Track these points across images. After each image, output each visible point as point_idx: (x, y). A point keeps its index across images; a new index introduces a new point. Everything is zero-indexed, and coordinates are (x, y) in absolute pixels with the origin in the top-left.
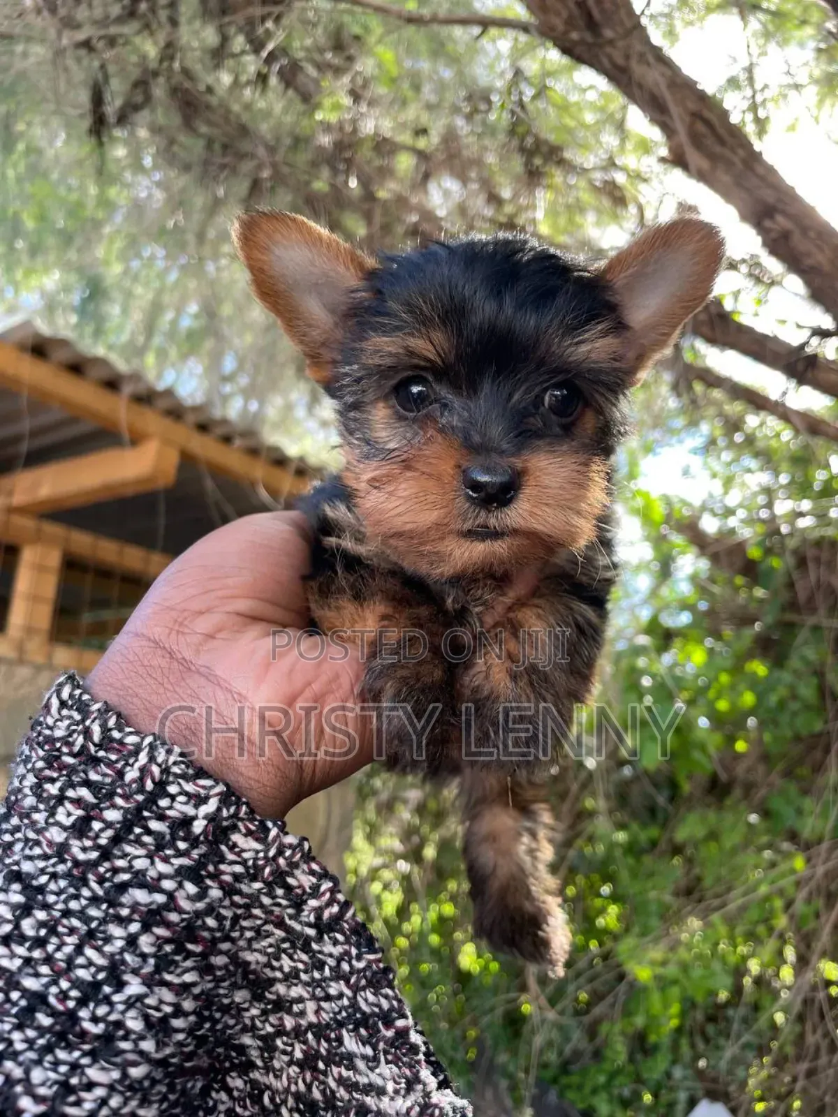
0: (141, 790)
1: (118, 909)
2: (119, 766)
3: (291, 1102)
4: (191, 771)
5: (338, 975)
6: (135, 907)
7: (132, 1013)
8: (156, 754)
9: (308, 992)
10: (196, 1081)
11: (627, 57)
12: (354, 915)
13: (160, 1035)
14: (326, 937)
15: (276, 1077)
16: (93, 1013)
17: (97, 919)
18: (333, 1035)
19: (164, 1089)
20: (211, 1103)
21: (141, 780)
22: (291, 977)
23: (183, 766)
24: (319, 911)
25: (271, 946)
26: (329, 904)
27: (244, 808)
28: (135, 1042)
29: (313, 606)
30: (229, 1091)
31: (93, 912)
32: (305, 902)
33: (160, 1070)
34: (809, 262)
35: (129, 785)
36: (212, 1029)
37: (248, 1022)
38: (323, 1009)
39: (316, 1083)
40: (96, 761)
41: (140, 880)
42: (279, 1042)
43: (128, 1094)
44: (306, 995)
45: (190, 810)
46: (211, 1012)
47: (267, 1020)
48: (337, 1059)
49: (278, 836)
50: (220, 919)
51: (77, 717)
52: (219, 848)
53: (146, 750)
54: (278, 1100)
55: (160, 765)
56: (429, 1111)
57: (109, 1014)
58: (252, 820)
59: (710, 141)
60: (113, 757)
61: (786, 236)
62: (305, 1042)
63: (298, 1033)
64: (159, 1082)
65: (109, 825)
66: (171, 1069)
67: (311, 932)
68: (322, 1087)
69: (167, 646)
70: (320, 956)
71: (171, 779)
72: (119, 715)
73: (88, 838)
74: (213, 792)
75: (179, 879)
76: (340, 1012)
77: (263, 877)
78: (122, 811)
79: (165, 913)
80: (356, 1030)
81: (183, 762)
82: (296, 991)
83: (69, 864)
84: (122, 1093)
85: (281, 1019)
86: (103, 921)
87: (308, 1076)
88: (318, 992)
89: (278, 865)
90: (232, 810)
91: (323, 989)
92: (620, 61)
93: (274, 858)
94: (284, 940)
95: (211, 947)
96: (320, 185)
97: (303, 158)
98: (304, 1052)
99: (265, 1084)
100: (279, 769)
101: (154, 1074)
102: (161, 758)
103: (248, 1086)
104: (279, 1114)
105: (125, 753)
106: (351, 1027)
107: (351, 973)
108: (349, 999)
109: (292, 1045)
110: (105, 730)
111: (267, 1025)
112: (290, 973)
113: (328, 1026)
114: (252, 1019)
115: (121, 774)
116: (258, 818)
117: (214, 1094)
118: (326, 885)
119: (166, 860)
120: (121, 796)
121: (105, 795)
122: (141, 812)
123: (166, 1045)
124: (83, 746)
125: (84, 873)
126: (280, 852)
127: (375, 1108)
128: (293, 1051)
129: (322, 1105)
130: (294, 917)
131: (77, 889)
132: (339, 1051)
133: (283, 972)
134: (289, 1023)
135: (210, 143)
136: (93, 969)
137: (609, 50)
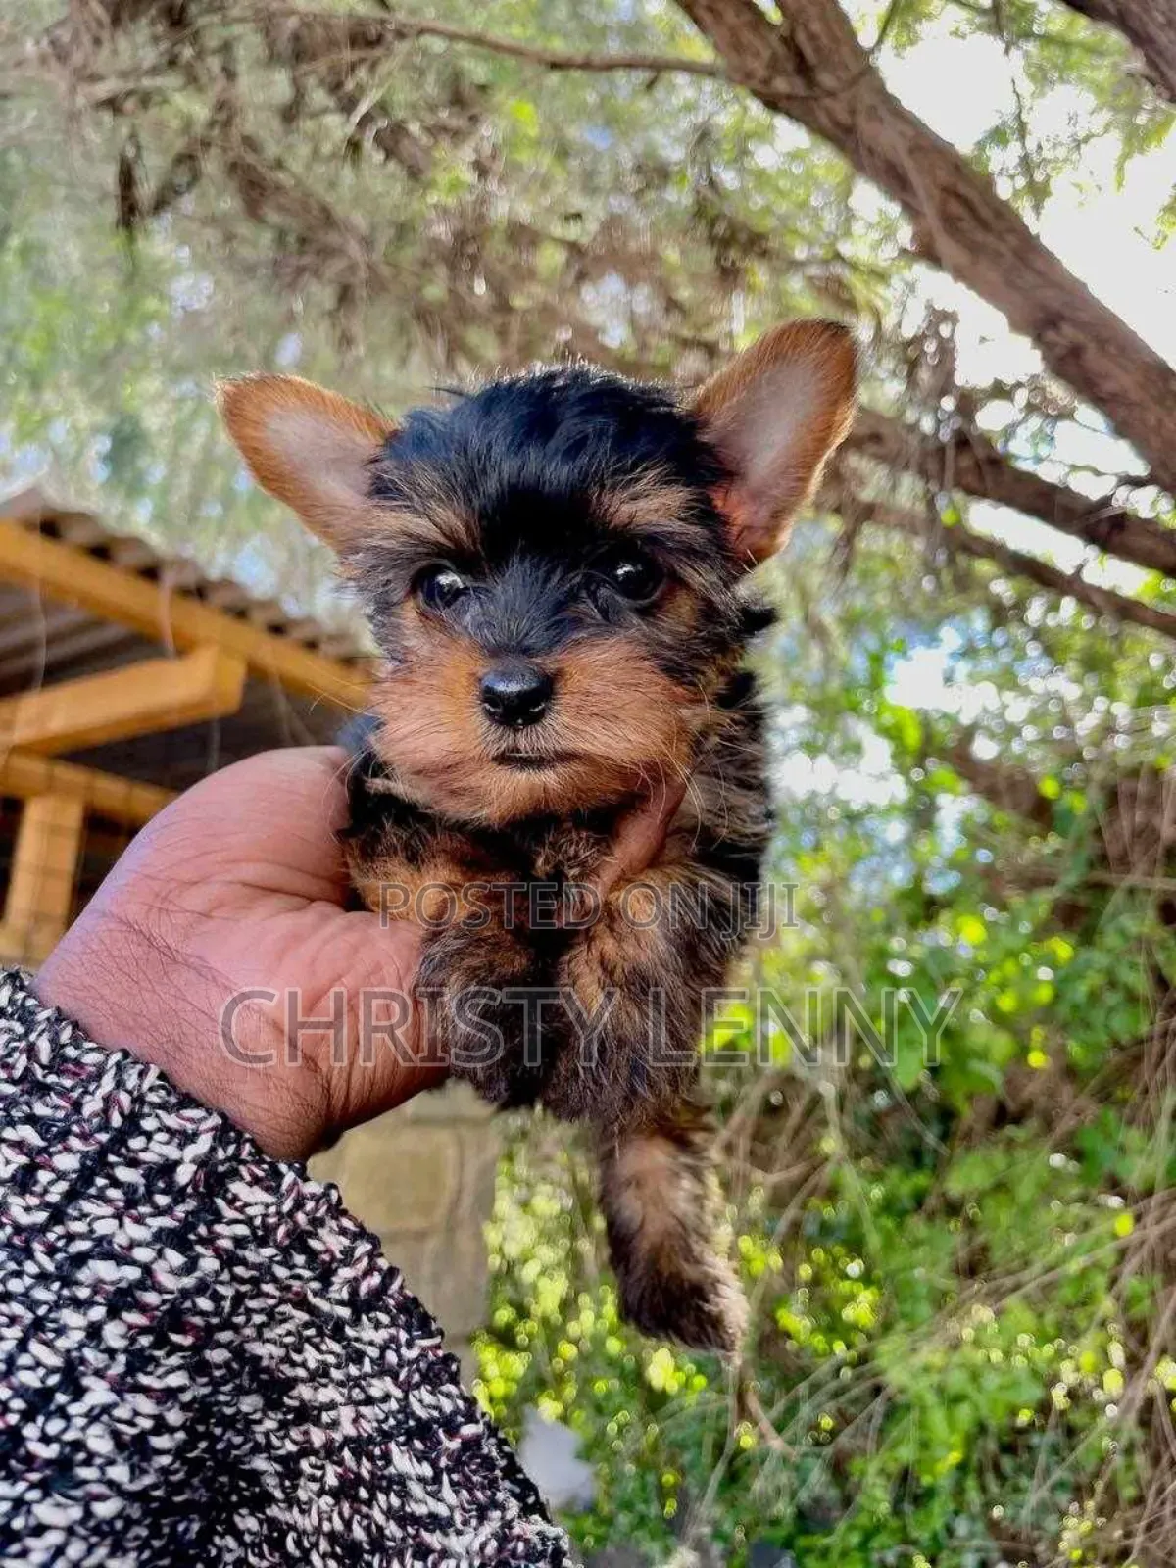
0: (105, 1127)
1: (74, 1288)
2: (75, 1094)
3: (324, 1546)
4: (173, 1099)
5: (382, 1370)
6: (97, 1286)
7: (96, 1429)
8: (125, 1077)
9: (342, 1394)
10: (191, 1521)
11: (852, 112)
12: (402, 1287)
13: (136, 1459)
14: (364, 1318)
15: (302, 1512)
16: (43, 1430)
17: (46, 1303)
18: (377, 1452)
19: (144, 1532)
20: (213, 1552)
21: (105, 1112)
22: (318, 1376)
23: (162, 1092)
24: (354, 1284)
25: (289, 1333)
26: (368, 1273)
27: (247, 1147)
28: (102, 1468)
29: (354, 873)
30: (238, 1534)
31: (41, 1294)
32: (334, 1272)
33: (137, 1506)
34: (1109, 387)
35: (89, 1121)
36: (210, 1450)
37: (261, 1438)
38: (363, 1416)
39: (357, 1517)
40: (43, 1089)
41: (104, 1249)
42: (304, 1465)
43: (94, 1539)
44: (340, 1399)
45: (172, 1152)
46: (207, 1424)
47: (287, 1435)
48: (384, 1483)
49: (295, 1183)
50: (217, 1298)
51: (19, 1029)
52: (213, 1203)
53: (112, 1072)
54: (306, 1544)
55: (130, 1092)
56: (510, 1546)
57: (64, 1430)
58: (259, 1163)
59: (968, 224)
60: (68, 1083)
61: (1076, 352)
62: (340, 1463)
63: (331, 1451)
64: (138, 1522)
65: (61, 1176)
66: (154, 1505)
67: (345, 1313)
68: (365, 1522)
69: (144, 929)
70: (357, 1345)
71: (146, 1110)
72: (76, 1026)
73: (32, 1193)
74: (204, 1126)
75: (158, 1246)
76: (386, 1419)
77: (276, 1240)
78: (79, 1156)
79: (138, 1293)
80: (408, 1443)
81: (162, 1087)
82: (327, 1394)
83: (9, 1230)
84: (85, 1538)
85: (306, 1433)
86: (56, 1306)
87: (346, 1508)
88: (357, 1394)
89: (296, 1223)
90: (231, 1149)
91: (362, 1389)
92: (843, 117)
93: (291, 1214)
94: (306, 1325)
95: (206, 1338)
96: (435, 291)
97: (410, 254)
98: (340, 1477)
99: (287, 1523)
100: (297, 1094)
101: (129, 1511)
102: (132, 1081)
103: (265, 1526)
104: (309, 1562)
105: (84, 1077)
106: (402, 1439)
107: (400, 1366)
108: (398, 1401)
109: (322, 1468)
110: (57, 1046)
111: (288, 1442)
112: (317, 1370)
113: (370, 1439)
114: (267, 1434)
115: (77, 1106)
116: (268, 1160)
117: (217, 1540)
118: (363, 1247)
119: (139, 1220)
120: (77, 1135)
121: (55, 1134)
122: (106, 1157)
123: (144, 1472)
124: (27, 1070)
125: (28, 1241)
126: (299, 1205)
127: (438, 1547)
128: (324, 1475)
129: (367, 1547)
130: (321, 1293)
131: (19, 1264)
132: (386, 1472)
133: (307, 1369)
134: (318, 1437)
135: (281, 236)
136: (41, 1372)
137: (828, 102)
